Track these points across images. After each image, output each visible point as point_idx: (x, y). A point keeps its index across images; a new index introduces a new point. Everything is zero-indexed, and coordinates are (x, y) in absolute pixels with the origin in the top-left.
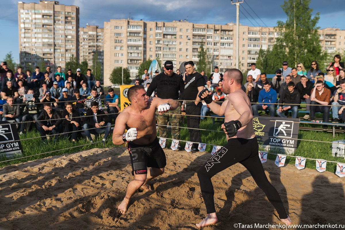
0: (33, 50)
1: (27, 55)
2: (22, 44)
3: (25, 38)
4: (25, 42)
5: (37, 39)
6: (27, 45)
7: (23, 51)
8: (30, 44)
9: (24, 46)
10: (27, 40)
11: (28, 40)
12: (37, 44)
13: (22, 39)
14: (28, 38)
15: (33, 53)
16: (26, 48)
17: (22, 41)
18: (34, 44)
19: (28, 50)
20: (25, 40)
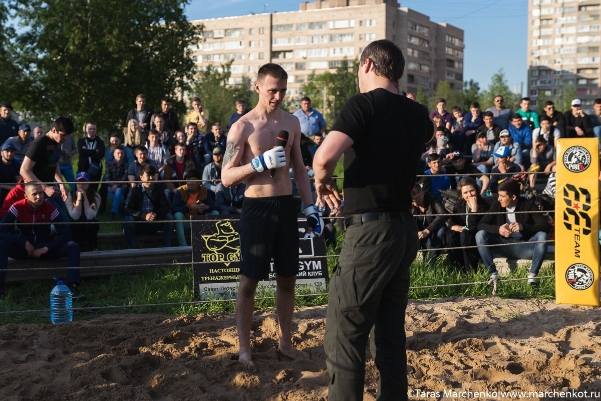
0: (555, 62)
1: (544, 73)
2: (534, 52)
3: (540, 37)
4: (539, 48)
5: (565, 39)
6: (544, 52)
7: (534, 65)
8: (551, 50)
9: (537, 56)
10: (544, 43)
11: (547, 42)
12: (565, 48)
13: (534, 41)
14: (547, 37)
15: (557, 67)
16: (541, 59)
17: (534, 45)
18: (559, 50)
19: (545, 63)
20: (541, 42)
